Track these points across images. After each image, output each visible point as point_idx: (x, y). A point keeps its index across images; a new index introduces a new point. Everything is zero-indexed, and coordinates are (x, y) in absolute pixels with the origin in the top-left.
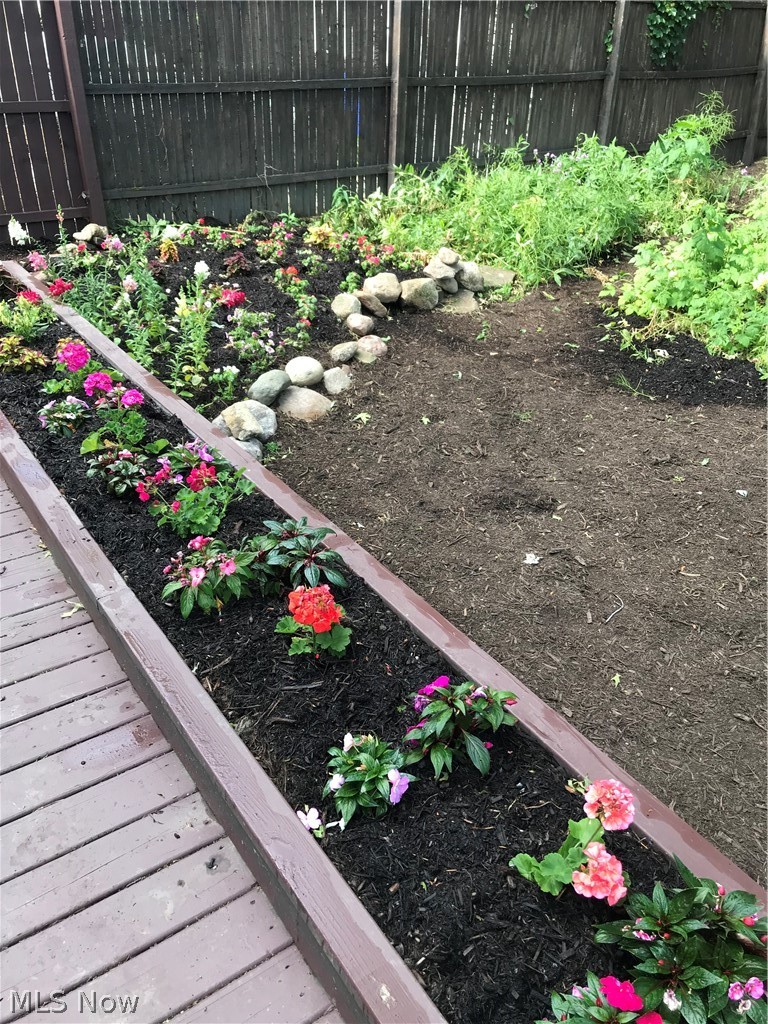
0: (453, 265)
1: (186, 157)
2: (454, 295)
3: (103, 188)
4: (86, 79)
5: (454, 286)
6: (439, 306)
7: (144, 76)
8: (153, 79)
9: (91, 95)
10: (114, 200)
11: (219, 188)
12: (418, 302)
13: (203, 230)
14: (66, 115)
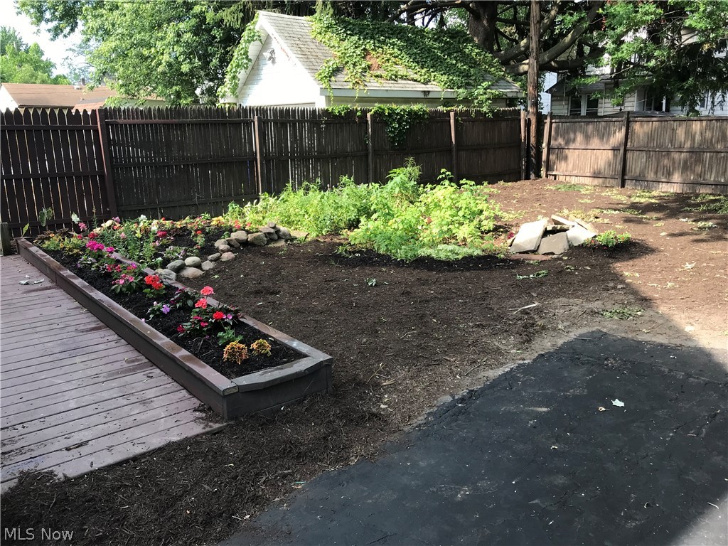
0: (274, 228)
1: (158, 192)
2: (276, 240)
3: (117, 206)
4: (112, 162)
5: (276, 237)
6: (267, 244)
7: (138, 160)
8: (143, 161)
9: (113, 167)
10: (123, 211)
11: (173, 205)
12: (256, 242)
13: (164, 222)
14: (102, 177)
